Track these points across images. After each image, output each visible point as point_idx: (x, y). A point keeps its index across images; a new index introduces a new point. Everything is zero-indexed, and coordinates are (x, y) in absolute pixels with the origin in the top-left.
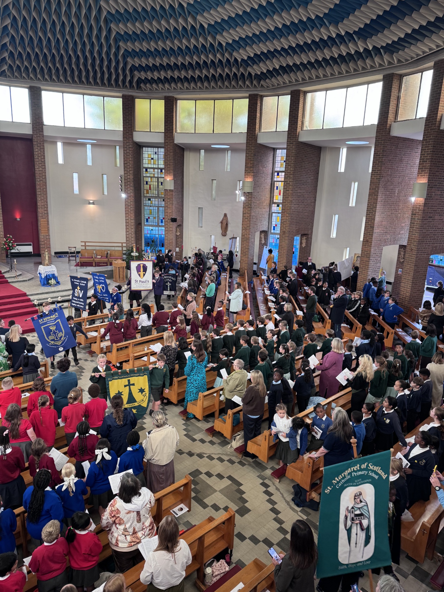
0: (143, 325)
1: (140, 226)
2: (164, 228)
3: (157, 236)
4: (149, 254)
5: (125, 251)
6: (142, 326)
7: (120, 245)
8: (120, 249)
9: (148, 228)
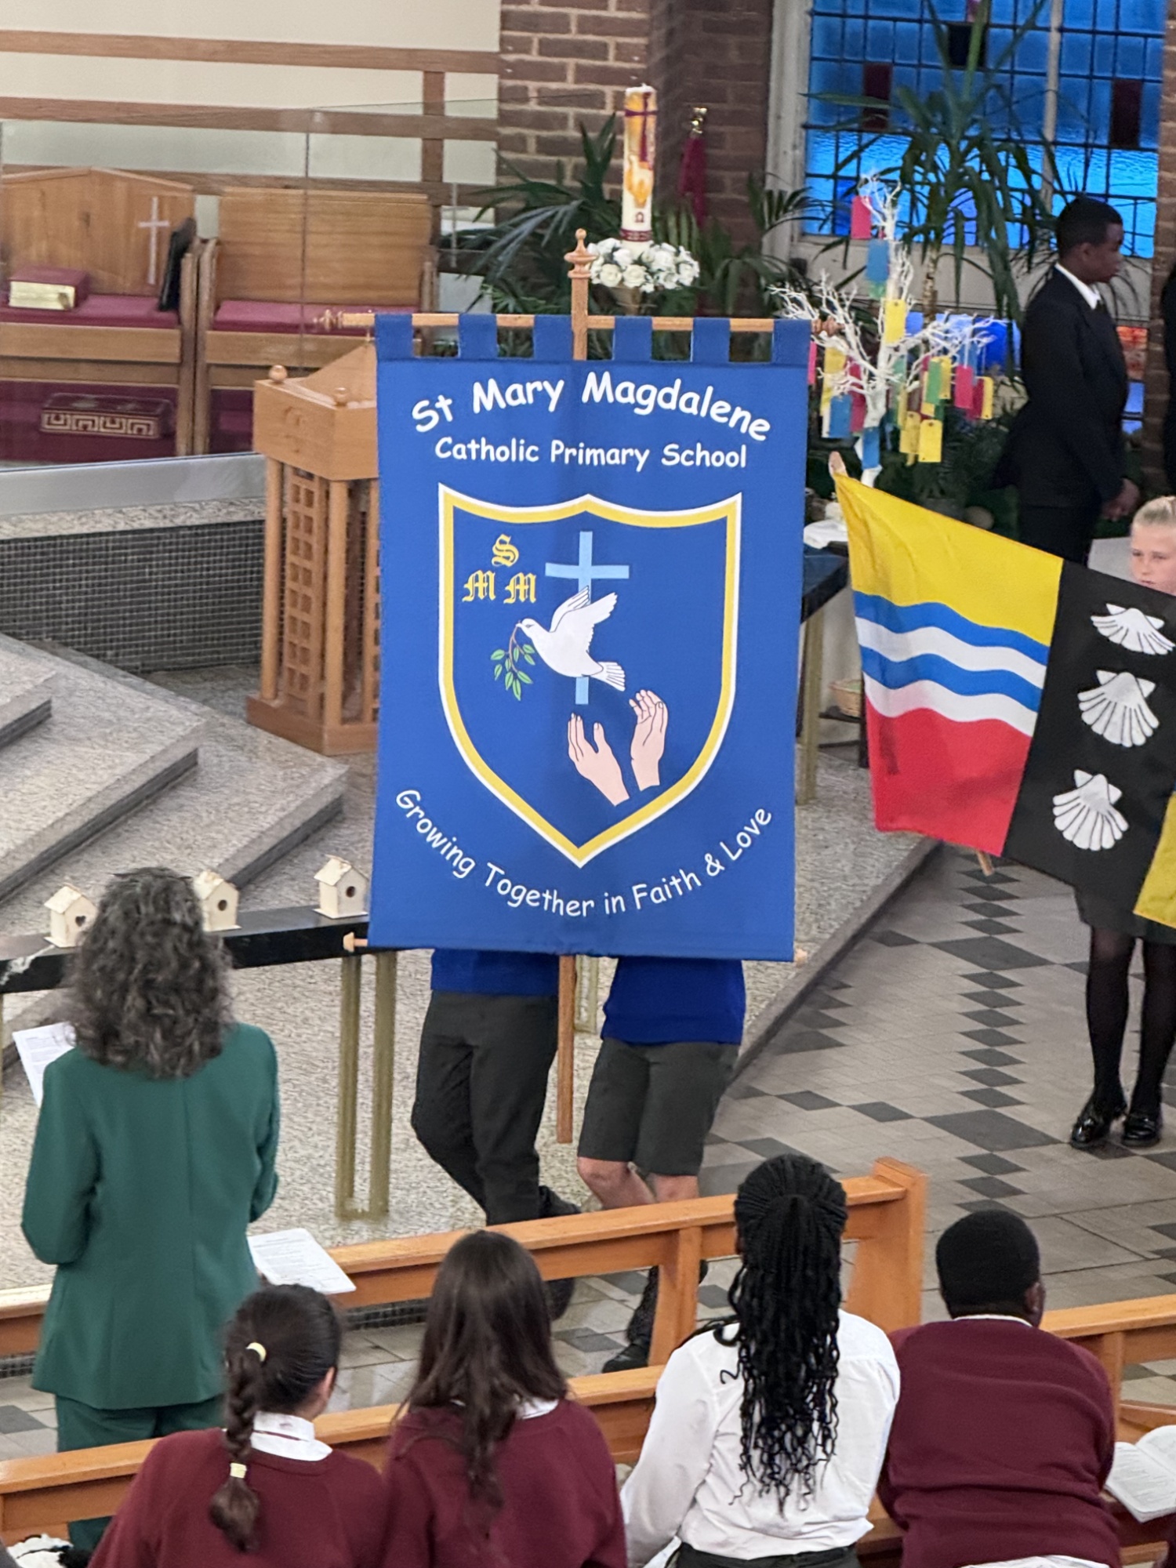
0: (702, 1540)
7: (402, 92)
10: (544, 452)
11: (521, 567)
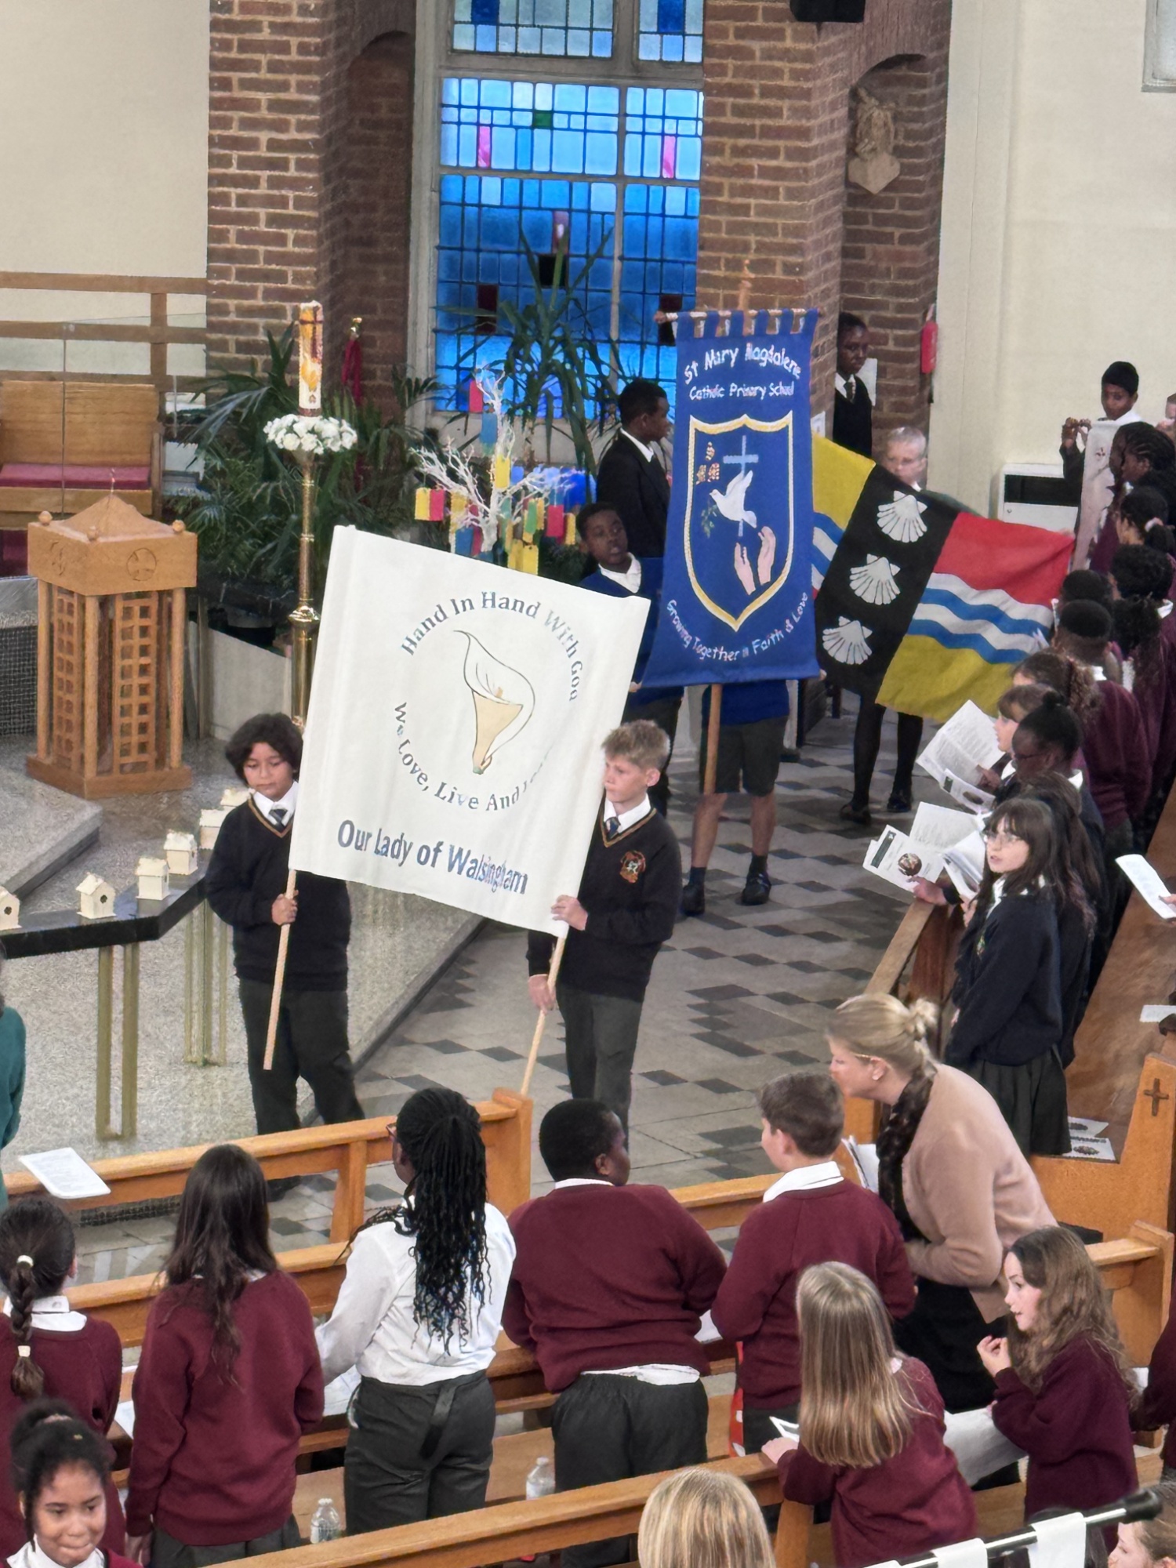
0: (386, 1373)
1: (396, 76)
2: (689, 102)
3: (604, 197)
4: (489, 436)
5: (188, 384)
6: (368, 1385)
7: (135, 309)
8: (135, 360)
9: (494, 91)
10: (727, 391)
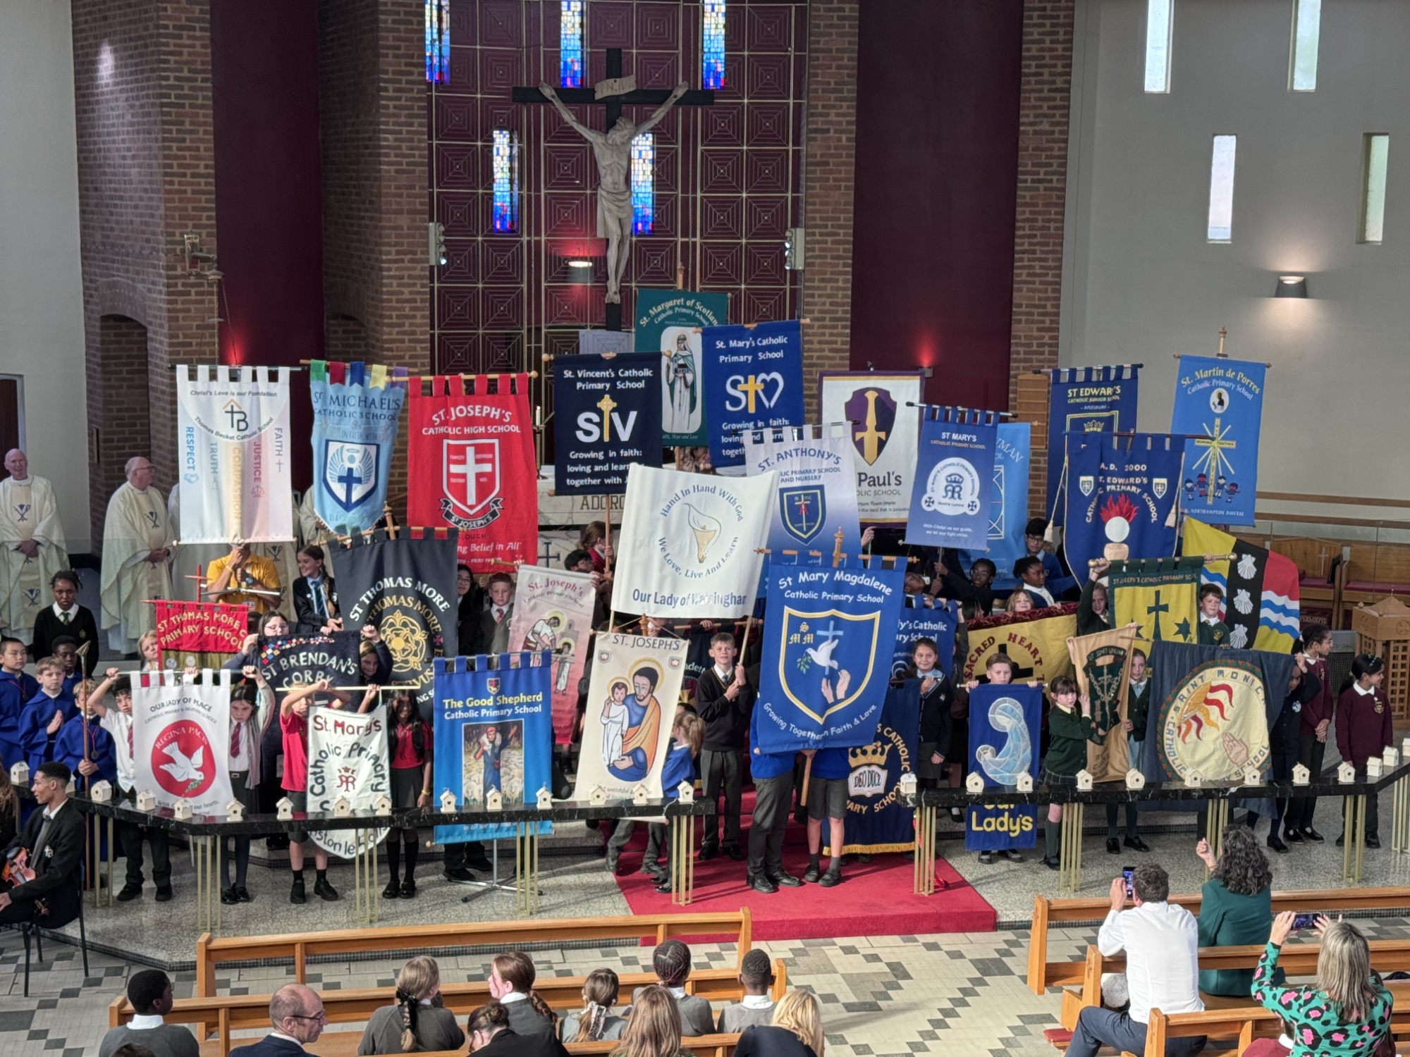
10: (820, 596)
11: (809, 632)
